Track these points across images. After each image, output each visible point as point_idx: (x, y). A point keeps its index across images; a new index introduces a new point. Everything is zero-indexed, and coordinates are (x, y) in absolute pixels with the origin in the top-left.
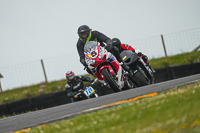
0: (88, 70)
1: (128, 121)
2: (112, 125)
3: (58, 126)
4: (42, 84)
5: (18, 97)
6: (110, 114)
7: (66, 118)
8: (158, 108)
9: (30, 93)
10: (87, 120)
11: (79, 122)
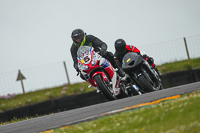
0: (82, 77)
1: (151, 123)
2: (135, 127)
3: (80, 128)
4: (65, 86)
5: (41, 99)
6: (133, 116)
7: (88, 120)
8: (181, 110)
9: (53, 94)
10: (110, 122)
11: (102, 124)
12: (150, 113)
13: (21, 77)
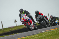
1: (54, 35)
12: (54, 32)
13: (15, 21)
